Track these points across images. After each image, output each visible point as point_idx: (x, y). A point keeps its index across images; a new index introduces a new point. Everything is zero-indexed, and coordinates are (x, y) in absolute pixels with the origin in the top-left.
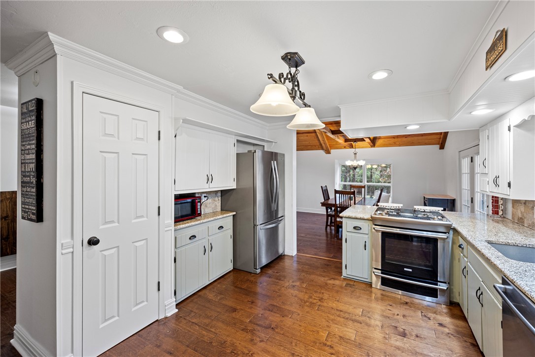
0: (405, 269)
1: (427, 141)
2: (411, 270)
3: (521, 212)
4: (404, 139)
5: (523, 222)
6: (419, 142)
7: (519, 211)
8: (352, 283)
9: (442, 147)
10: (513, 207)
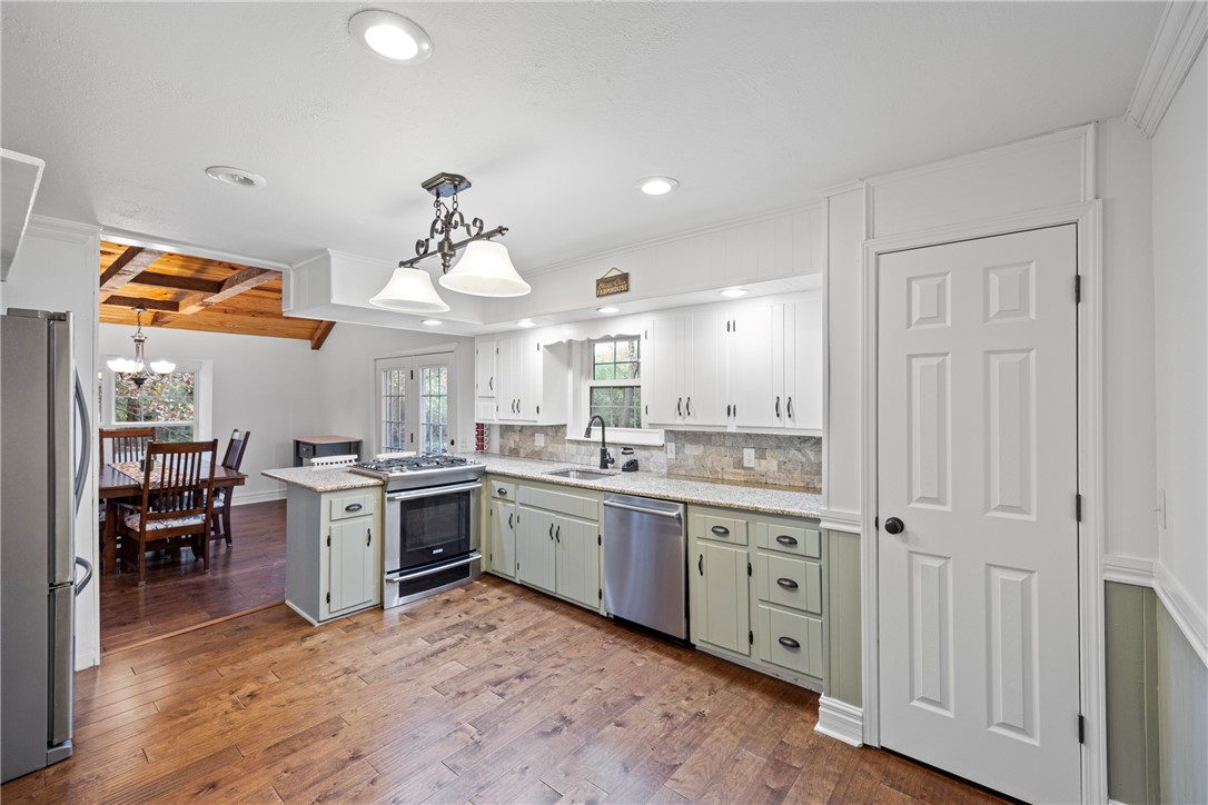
0: (435, 552)
1: (291, 331)
2: (441, 550)
3: (515, 442)
4: (248, 319)
5: (518, 453)
6: (277, 330)
7: (512, 442)
8: (350, 623)
9: (317, 346)
10: (502, 437)
